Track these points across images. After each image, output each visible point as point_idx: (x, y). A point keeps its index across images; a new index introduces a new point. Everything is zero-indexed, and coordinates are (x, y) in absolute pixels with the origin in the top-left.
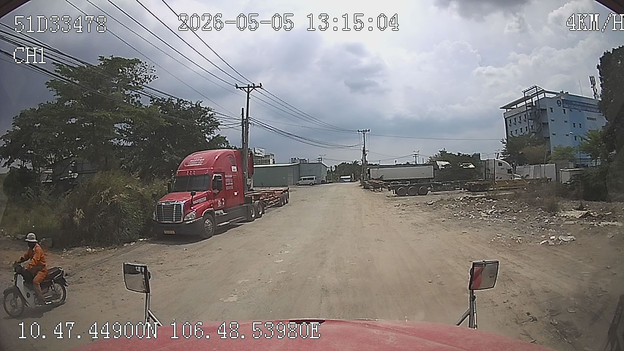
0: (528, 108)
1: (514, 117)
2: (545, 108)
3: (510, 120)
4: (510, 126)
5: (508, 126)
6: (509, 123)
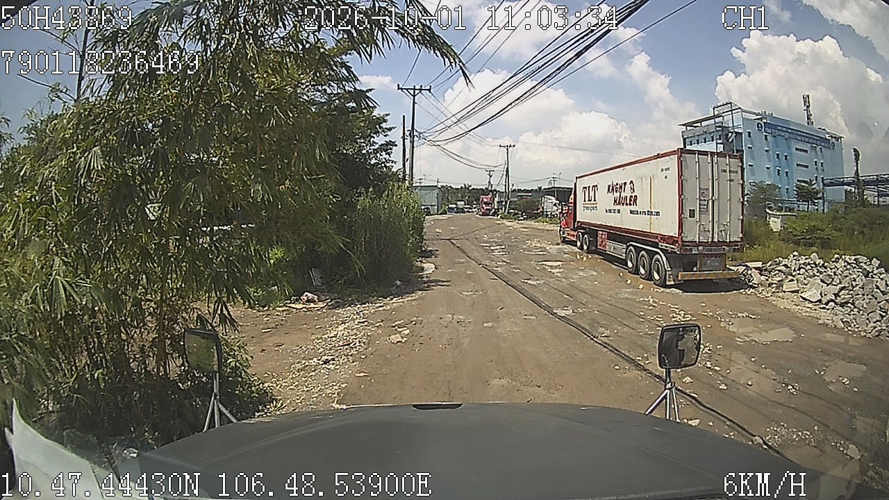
0: (718, 129)
2: (741, 131)
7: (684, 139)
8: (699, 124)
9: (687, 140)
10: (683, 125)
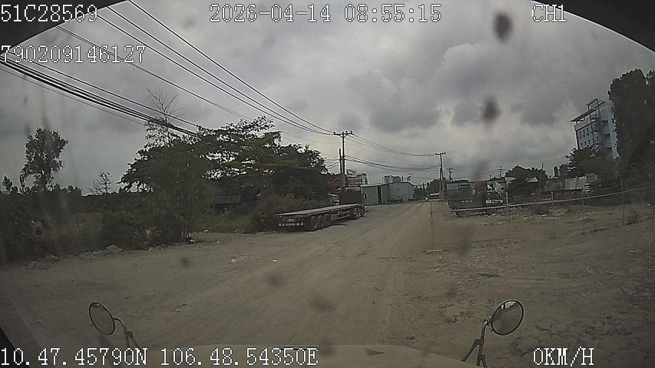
0: (593, 121)
1: (583, 129)
2: (606, 120)
3: (580, 133)
4: (581, 138)
5: (579, 139)
6: (579, 135)
7: (576, 131)
8: (583, 119)
9: (578, 132)
10: (574, 121)
